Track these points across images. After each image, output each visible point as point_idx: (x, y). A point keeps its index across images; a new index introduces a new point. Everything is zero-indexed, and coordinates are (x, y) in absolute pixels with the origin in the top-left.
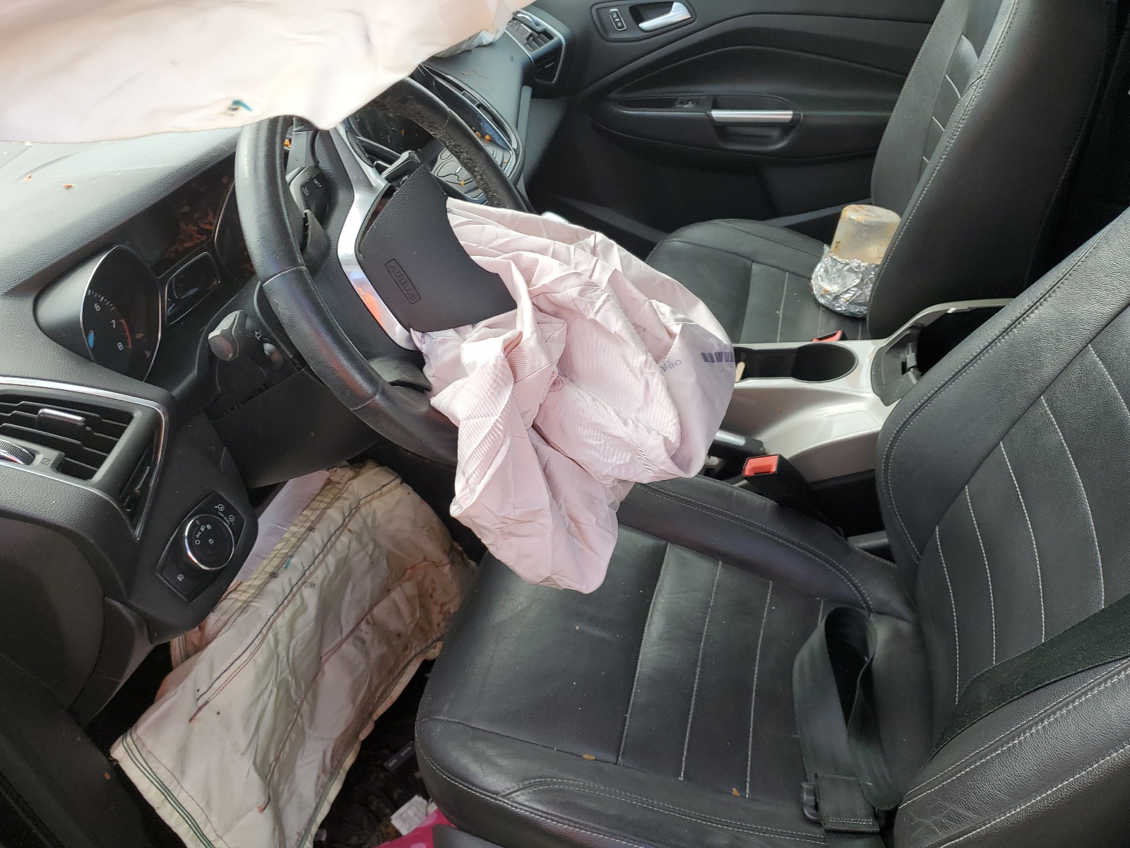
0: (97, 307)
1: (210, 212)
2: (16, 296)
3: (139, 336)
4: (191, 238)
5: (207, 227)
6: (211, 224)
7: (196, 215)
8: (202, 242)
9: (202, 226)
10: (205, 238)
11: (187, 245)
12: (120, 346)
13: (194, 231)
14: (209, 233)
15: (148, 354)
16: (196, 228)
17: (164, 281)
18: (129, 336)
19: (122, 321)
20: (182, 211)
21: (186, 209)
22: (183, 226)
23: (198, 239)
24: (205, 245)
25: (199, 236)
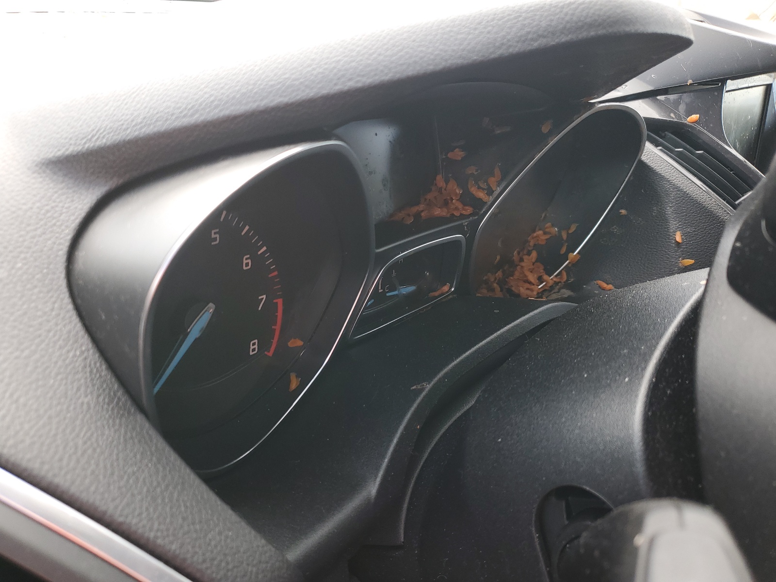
0: (247, 262)
1: (497, 172)
2: (66, 175)
3: (296, 343)
4: (446, 203)
5: (481, 195)
6: (490, 192)
7: (472, 170)
8: (462, 217)
9: (473, 190)
10: (469, 210)
11: (438, 212)
12: (254, 347)
13: (456, 194)
14: (479, 206)
15: (294, 385)
16: (459, 191)
17: (382, 259)
18: (277, 333)
19: (280, 301)
20: (450, 155)
21: (458, 154)
22: (440, 180)
23: (457, 209)
24: (465, 222)
25: (460, 206)
